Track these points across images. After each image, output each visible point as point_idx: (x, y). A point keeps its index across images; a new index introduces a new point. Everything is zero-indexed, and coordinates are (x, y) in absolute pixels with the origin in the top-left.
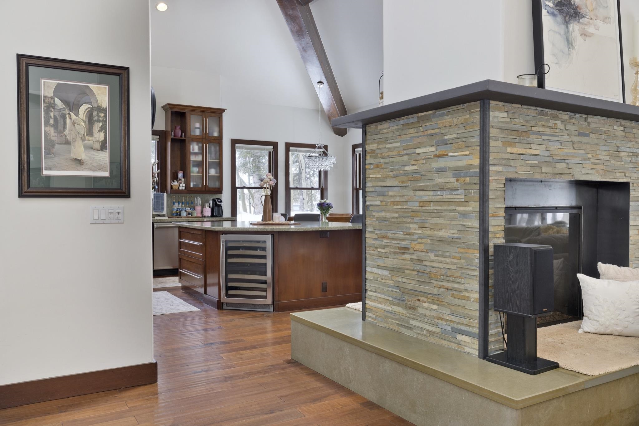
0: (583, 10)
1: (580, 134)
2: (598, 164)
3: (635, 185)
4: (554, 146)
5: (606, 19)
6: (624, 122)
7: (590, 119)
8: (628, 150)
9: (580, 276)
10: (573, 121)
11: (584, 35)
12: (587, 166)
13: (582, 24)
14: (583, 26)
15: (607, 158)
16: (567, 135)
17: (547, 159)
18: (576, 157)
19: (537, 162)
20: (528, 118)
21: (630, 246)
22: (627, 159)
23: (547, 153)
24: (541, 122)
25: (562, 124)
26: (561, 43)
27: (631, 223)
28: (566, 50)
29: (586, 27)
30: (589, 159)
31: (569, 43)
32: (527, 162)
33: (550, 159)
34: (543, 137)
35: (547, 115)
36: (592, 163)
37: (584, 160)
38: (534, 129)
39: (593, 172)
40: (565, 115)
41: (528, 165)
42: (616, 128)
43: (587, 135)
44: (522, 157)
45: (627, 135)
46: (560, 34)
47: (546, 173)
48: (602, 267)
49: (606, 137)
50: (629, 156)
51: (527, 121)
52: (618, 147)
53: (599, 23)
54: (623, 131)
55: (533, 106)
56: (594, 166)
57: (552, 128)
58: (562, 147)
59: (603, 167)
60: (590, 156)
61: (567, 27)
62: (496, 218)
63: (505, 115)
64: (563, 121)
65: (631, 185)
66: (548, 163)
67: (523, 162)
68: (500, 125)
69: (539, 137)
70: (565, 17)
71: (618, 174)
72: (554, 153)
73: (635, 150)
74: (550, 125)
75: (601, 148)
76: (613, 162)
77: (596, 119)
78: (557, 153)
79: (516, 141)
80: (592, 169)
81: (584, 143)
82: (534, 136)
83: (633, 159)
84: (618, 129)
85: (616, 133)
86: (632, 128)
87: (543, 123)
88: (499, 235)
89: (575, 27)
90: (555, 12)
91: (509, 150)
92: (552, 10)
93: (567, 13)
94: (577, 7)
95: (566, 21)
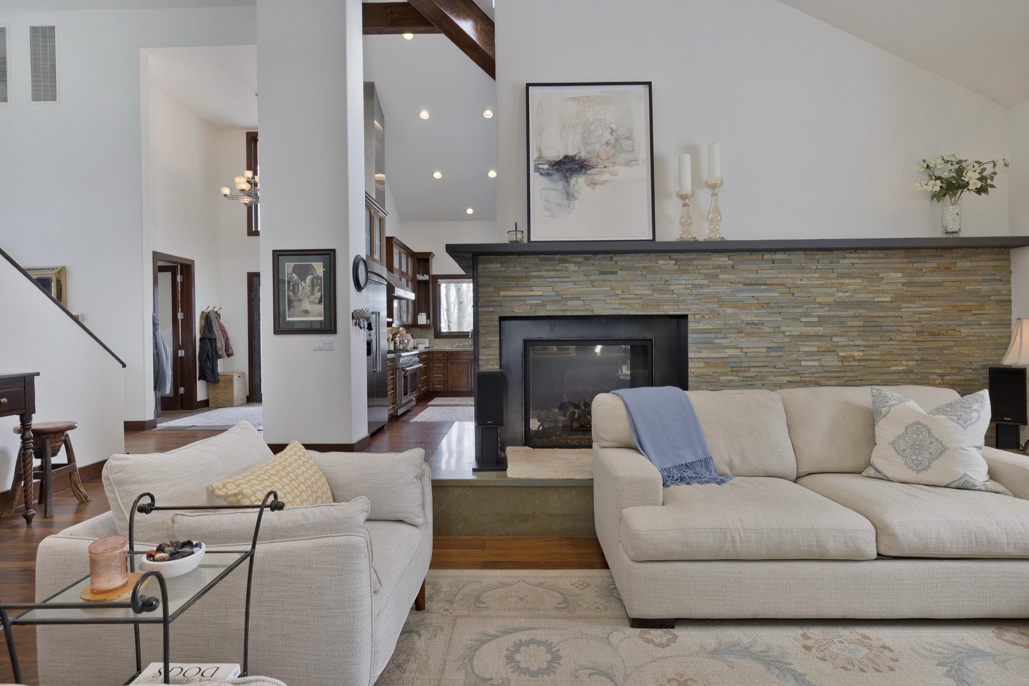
1: (602, 273)
2: (633, 299)
3: (698, 317)
4: (563, 287)
5: (630, 163)
6: (674, 256)
7: (618, 257)
8: (684, 282)
10: (591, 262)
11: (592, 183)
12: (613, 301)
13: (591, 174)
14: (591, 177)
15: (649, 292)
16: (583, 275)
17: (555, 298)
18: (597, 294)
19: (540, 302)
20: (527, 265)
21: (690, 379)
22: (683, 291)
23: (554, 293)
24: (545, 268)
25: (575, 266)
26: (557, 196)
27: (691, 355)
29: (596, 177)
30: (618, 295)
31: (569, 195)
32: (527, 302)
33: (559, 298)
34: (548, 280)
35: (554, 260)
36: (621, 299)
37: (610, 296)
38: (534, 274)
39: (624, 307)
40: (579, 259)
41: (527, 305)
42: (660, 262)
43: (615, 273)
44: (520, 298)
45: (682, 267)
46: (556, 190)
47: (553, 310)
49: (644, 272)
50: (685, 289)
51: (525, 268)
52: (666, 281)
53: (617, 168)
54: (675, 264)
55: (532, 255)
56: (624, 301)
57: (560, 271)
58: (575, 287)
59: (641, 301)
60: (620, 292)
61: (567, 182)
62: (489, 349)
64: (577, 263)
65: (690, 318)
66: (555, 302)
67: (522, 303)
69: (543, 280)
70: (565, 174)
71: (665, 307)
72: (562, 292)
73: (697, 282)
74: (558, 268)
75: (636, 283)
76: (657, 296)
77: (627, 257)
78: (566, 292)
79: (512, 285)
80: (620, 304)
81: (610, 281)
82: (536, 280)
83: (694, 291)
84: (665, 263)
85: (663, 267)
86: (695, 259)
87: (548, 268)
88: (491, 363)
89: (579, 180)
90: (551, 172)
91: (502, 293)
92: (547, 171)
93: (568, 169)
94: (584, 160)
95: (565, 177)
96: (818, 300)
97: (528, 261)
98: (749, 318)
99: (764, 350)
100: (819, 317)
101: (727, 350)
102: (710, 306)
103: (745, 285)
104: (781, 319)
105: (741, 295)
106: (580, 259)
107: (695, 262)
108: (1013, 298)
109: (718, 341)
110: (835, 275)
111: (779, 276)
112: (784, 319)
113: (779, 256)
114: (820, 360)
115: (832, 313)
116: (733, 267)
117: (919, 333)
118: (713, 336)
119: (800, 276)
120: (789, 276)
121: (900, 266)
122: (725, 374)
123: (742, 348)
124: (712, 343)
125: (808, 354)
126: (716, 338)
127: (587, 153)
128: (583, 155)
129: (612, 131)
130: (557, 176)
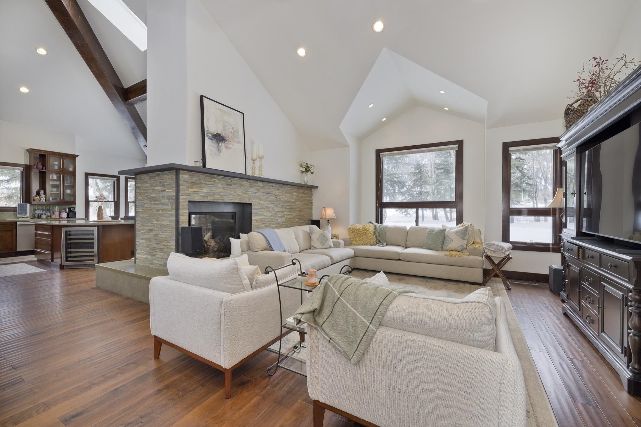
0: (227, 138)
1: (227, 185)
2: (236, 196)
3: (255, 204)
4: (213, 189)
5: (238, 142)
6: (249, 181)
7: (232, 179)
8: (251, 191)
9: (231, 239)
10: (224, 179)
11: (227, 148)
12: (231, 197)
13: (226, 143)
14: (226, 145)
15: (241, 194)
16: (221, 185)
17: (211, 194)
18: (225, 193)
19: (205, 195)
20: (200, 178)
21: (252, 227)
23: (211, 192)
26: (215, 150)
27: (253, 218)
28: (218, 153)
29: (228, 145)
30: (232, 194)
31: (219, 151)
33: (213, 194)
34: (208, 185)
35: (211, 177)
36: (233, 196)
37: (230, 194)
38: (203, 182)
39: (234, 199)
40: (220, 177)
41: (200, 196)
42: (245, 183)
43: (231, 185)
44: (197, 193)
45: (251, 185)
46: (214, 147)
47: (210, 199)
48: (241, 235)
49: (240, 186)
50: (252, 193)
51: (200, 179)
52: (246, 190)
53: (234, 144)
54: (249, 184)
55: (203, 173)
56: (234, 197)
57: (213, 182)
58: (218, 189)
59: (239, 197)
60: (232, 193)
61: (218, 144)
62: (183, 216)
63: (189, 176)
64: (219, 180)
65: (253, 204)
66: (211, 195)
67: (198, 195)
68: (185, 180)
69: (206, 185)
70: (217, 141)
71: (246, 200)
72: (214, 191)
73: (254, 191)
74: (212, 181)
75: (238, 190)
76: (244, 195)
77: (235, 179)
78: (215, 191)
79: (194, 186)
80: (233, 198)
81: (230, 188)
82: (204, 185)
83: (254, 195)
84: (246, 183)
85: (246, 185)
86: (253, 183)
87: (208, 180)
88: (185, 223)
89: (222, 145)
90: (212, 138)
91: (190, 190)
92: (211, 138)
93: (218, 139)
94: (224, 137)
95: (218, 142)
96: (282, 200)
97: (201, 176)
98: (266, 205)
99: (270, 216)
100: (281, 205)
101: (262, 216)
102: (258, 200)
103: (266, 193)
104: (273, 205)
105: (265, 197)
106: (220, 178)
107: (254, 184)
108: (313, 201)
109: (259, 213)
110: (284, 192)
111: (274, 191)
112: (275, 206)
113: (274, 185)
114: (281, 219)
115: (284, 204)
116: (263, 187)
117: (299, 210)
118: (258, 211)
119: (277, 192)
120: (276, 191)
121: (296, 191)
122: (261, 225)
123: (265, 215)
124: (258, 214)
125: (280, 217)
126: (259, 212)
127: (225, 134)
128: (223, 135)
129: (232, 128)
130: (214, 141)
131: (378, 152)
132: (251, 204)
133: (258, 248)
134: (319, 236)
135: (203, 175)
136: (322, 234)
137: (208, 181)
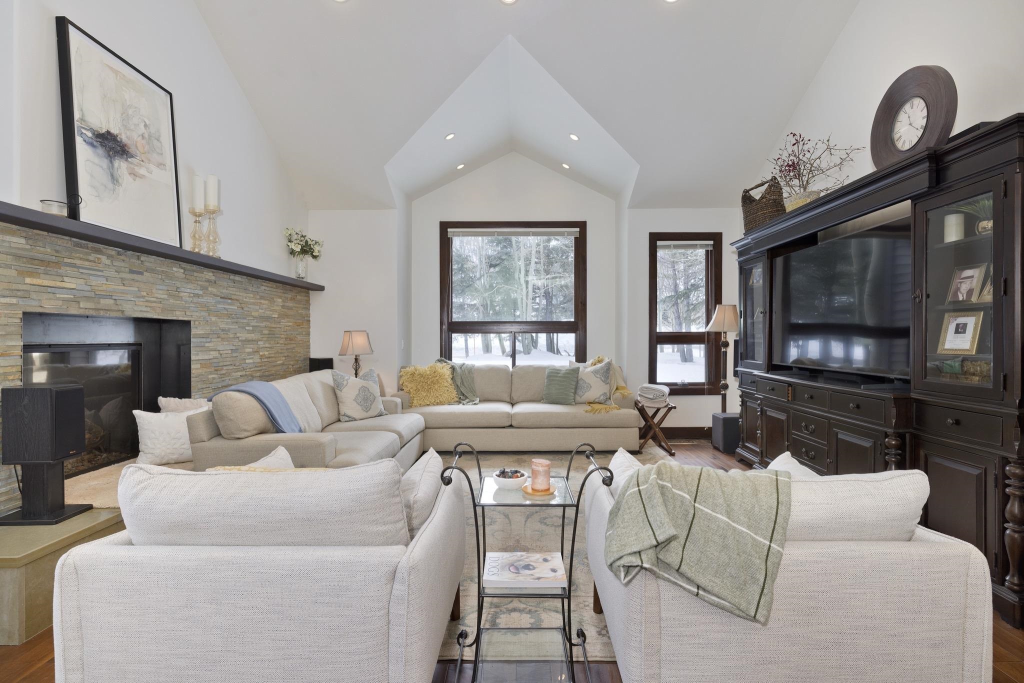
0: (132, 150)
1: (132, 272)
2: (155, 302)
3: (197, 323)
4: (94, 281)
5: (161, 165)
6: (184, 265)
7: (144, 257)
8: (188, 291)
9: (136, 412)
10: (122, 257)
11: (134, 174)
12: (141, 303)
13: (131, 163)
14: (132, 166)
15: (166, 297)
16: (114, 271)
17: (88, 294)
18: (127, 294)
19: (72, 297)
20: (58, 248)
21: (192, 379)
22: (188, 299)
23: (88, 288)
24: (78, 255)
25: (108, 259)
26: (102, 176)
27: (193, 357)
28: (110, 185)
29: (136, 168)
30: (143, 297)
31: (114, 179)
32: (58, 296)
33: (93, 295)
34: (81, 271)
35: (87, 248)
36: (147, 301)
37: (138, 297)
38: (66, 260)
39: (148, 309)
40: (112, 251)
41: (58, 299)
42: (174, 269)
43: (141, 273)
44: (49, 290)
45: (188, 277)
46: (101, 167)
47: (86, 309)
48: (162, 401)
49: (163, 277)
50: (189, 297)
51: (57, 251)
52: (178, 288)
53: (152, 167)
54: (184, 273)
55: (66, 235)
56: (149, 304)
57: (94, 262)
58: (107, 283)
59: (160, 305)
60: (145, 294)
61: (111, 162)
62: (8, 358)
63: (23, 241)
64: (109, 257)
65: (192, 323)
66: (88, 298)
67: (51, 295)
68: (14, 251)
69: (76, 270)
70: (109, 152)
71: (178, 313)
72: (96, 288)
73: (196, 292)
74: (91, 258)
75: (158, 287)
76: (172, 301)
77: (153, 258)
78: (100, 288)
79: (40, 271)
80: (146, 306)
82: (68, 268)
83: (195, 300)
84: (177, 270)
85: (176, 274)
86: (194, 271)
87: (81, 256)
88: (11, 378)
89: (121, 165)
90: (95, 143)
91: (28, 280)
92: (90, 140)
93: (111, 149)
94: (126, 145)
95: (109, 156)
96: (253, 314)
97: (60, 242)
98: (223, 326)
99: (230, 352)
100: (253, 326)
101: (212, 353)
102: (203, 314)
103: (221, 298)
104: (237, 327)
105: (220, 306)
106: (113, 253)
107: (196, 274)
108: (310, 319)
109: (207, 345)
110: (258, 297)
111: (237, 294)
112: (239, 327)
113: (238, 278)
114: (252, 358)
115: (258, 324)
116: (215, 282)
117: (286, 338)
118: (204, 340)
119: (245, 295)
120: (241, 294)
121: (280, 294)
122: (211, 373)
123: (219, 350)
124: (204, 346)
125: (249, 354)
126: (207, 342)
127: (127, 137)
128: (124, 138)
129: (146, 126)
130: (100, 151)
131: (445, 226)
132: (187, 324)
133: (245, 430)
134: (357, 393)
135: (64, 242)
136: (363, 387)
137: (81, 259)
